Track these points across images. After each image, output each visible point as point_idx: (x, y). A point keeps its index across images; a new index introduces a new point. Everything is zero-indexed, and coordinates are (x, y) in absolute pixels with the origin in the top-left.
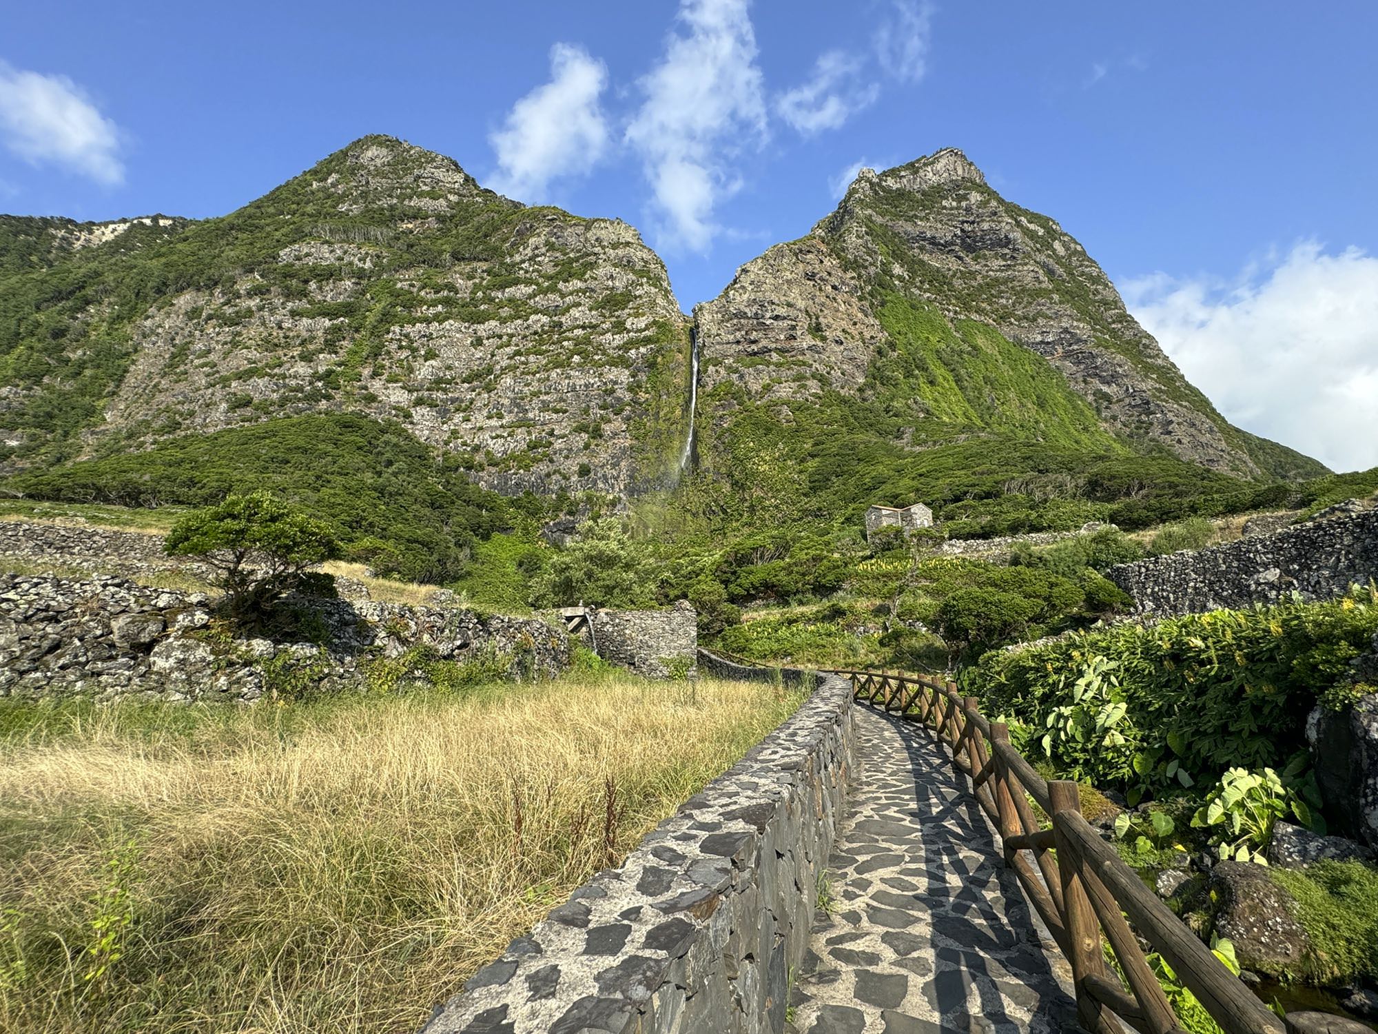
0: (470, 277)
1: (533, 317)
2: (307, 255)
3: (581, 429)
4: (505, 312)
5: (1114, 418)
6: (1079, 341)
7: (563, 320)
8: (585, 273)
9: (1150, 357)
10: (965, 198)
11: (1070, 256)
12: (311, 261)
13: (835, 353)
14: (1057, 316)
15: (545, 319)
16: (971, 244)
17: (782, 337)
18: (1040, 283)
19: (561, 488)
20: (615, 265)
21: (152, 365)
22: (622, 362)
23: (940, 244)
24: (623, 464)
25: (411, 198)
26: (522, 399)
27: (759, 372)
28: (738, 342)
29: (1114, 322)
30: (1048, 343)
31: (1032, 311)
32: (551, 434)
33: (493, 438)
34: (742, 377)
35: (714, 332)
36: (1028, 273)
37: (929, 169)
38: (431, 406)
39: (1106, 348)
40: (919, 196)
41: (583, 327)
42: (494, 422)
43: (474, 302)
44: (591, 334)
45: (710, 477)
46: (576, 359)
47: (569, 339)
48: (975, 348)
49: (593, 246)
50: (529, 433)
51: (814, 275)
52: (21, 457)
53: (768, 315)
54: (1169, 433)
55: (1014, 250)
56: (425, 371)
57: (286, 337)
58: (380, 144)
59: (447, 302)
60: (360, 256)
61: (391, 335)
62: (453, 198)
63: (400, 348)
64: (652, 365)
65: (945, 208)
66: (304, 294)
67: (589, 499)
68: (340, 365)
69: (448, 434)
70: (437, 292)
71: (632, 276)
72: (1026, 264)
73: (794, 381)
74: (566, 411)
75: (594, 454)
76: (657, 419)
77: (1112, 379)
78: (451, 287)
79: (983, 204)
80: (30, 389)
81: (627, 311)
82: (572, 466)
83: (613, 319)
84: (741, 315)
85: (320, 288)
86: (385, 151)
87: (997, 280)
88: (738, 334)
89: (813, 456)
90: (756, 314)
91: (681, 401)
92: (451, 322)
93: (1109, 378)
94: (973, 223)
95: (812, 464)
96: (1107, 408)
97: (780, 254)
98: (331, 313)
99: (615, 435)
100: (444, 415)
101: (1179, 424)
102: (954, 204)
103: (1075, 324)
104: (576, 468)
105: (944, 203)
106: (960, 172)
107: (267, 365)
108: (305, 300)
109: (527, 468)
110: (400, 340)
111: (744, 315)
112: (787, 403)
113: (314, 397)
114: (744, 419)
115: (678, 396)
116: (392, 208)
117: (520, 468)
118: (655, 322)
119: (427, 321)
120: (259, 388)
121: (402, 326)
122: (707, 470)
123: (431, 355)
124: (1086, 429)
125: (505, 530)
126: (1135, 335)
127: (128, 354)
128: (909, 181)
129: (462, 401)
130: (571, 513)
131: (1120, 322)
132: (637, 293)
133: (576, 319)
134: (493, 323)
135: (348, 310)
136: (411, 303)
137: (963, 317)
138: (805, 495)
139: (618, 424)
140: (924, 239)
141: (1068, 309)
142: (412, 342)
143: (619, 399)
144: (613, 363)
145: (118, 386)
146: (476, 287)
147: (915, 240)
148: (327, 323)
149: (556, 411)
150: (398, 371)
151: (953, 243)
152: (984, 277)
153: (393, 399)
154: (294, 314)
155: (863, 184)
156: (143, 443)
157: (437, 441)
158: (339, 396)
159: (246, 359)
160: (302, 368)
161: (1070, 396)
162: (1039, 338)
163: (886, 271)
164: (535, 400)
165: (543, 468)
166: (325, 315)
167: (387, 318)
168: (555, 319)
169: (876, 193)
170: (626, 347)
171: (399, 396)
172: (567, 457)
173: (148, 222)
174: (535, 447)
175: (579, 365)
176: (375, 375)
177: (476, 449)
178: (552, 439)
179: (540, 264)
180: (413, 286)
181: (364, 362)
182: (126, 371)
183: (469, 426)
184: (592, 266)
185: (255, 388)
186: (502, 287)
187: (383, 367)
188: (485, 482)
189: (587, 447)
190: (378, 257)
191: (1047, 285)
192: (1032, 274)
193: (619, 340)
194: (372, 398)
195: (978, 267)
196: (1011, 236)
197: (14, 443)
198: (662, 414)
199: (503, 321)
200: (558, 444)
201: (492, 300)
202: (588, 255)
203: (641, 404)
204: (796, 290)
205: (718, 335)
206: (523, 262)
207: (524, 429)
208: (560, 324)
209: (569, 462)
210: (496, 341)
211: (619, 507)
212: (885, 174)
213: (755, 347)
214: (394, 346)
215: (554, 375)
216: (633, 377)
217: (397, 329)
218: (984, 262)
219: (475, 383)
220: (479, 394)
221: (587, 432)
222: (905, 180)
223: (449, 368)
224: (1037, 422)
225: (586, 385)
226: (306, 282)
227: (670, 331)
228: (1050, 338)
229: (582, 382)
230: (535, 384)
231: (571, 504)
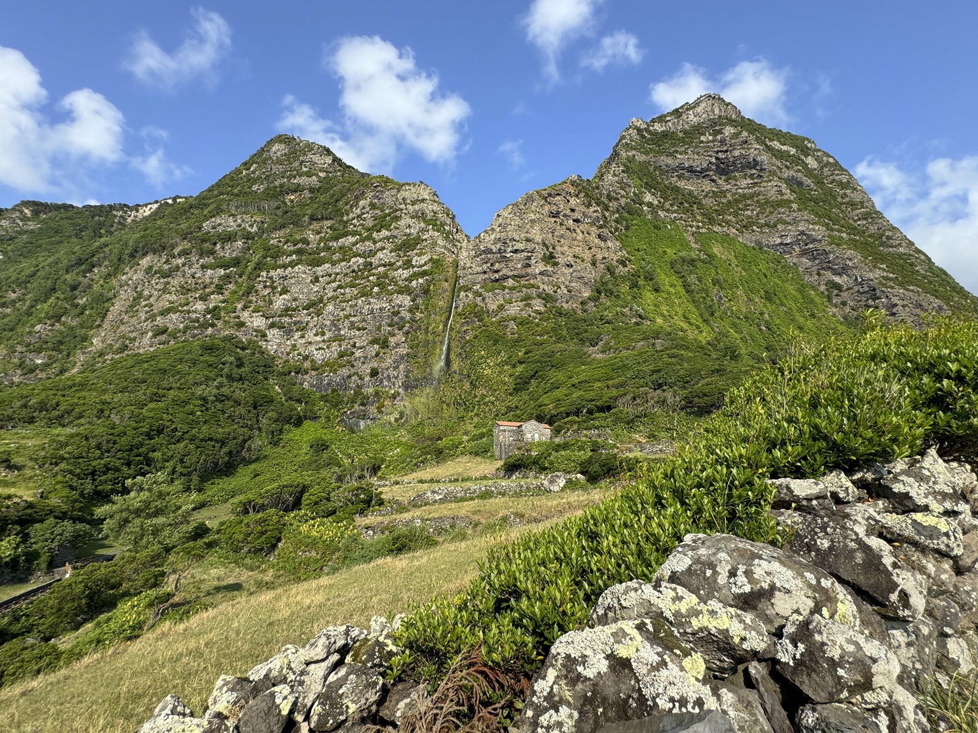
0: (318, 233)
1: (353, 260)
2: (220, 225)
3: (374, 341)
4: (336, 257)
5: (844, 304)
6: (814, 240)
7: (373, 261)
8: (391, 225)
9: (892, 246)
10: (720, 132)
11: (822, 168)
12: (220, 229)
13: (564, 275)
14: (795, 222)
15: (361, 261)
16: (724, 169)
17: (519, 266)
18: (782, 195)
19: (358, 386)
20: (412, 217)
21: (122, 306)
22: (407, 290)
23: (696, 171)
24: (401, 367)
25: (295, 177)
26: (338, 320)
27: (495, 295)
28: (485, 272)
29: (859, 219)
30: (787, 244)
31: (773, 219)
32: (354, 346)
33: (317, 350)
34: (484, 299)
35: (468, 265)
36: (771, 188)
37: (691, 112)
38: (280, 328)
39: (838, 245)
40: (681, 135)
41: (384, 266)
42: (318, 338)
43: (319, 250)
44: (389, 270)
45: (457, 377)
46: (376, 289)
47: (374, 275)
48: (711, 256)
49: (400, 204)
50: (340, 346)
51: (558, 213)
52: (41, 370)
53: (509, 250)
54: (894, 314)
55: (762, 170)
56: (279, 302)
57: (196, 284)
58: (281, 142)
59: (299, 252)
60: (250, 223)
61: (260, 279)
62: (322, 175)
63: (265, 287)
64: (426, 292)
65: (702, 142)
66: (212, 252)
67: (377, 394)
68: (223, 302)
69: (290, 347)
70: (294, 245)
71: (423, 225)
72: (770, 181)
73: (522, 301)
74: (365, 329)
75: (382, 360)
76: (427, 332)
77: (844, 271)
78: (306, 241)
79: (736, 135)
80: (53, 325)
81: (415, 251)
82: (366, 369)
83: (406, 258)
84: (488, 251)
85: (223, 248)
86: (283, 146)
87: (744, 196)
88: (485, 266)
89: (521, 363)
90: (500, 249)
91: (443, 318)
92: (300, 266)
93: (840, 271)
94: (726, 151)
95: (520, 369)
96: (837, 295)
97: (530, 199)
98: (225, 266)
99: (397, 345)
100: (288, 332)
101: (903, 306)
102: (711, 138)
103: (811, 227)
104: (369, 371)
105: (702, 138)
106: (717, 111)
107: (180, 305)
108: (211, 257)
109: (335, 372)
110: (266, 282)
111: (490, 251)
112: (514, 319)
113: (204, 326)
114: (480, 333)
115: (441, 315)
116: (282, 186)
117: (331, 371)
118: (431, 260)
119: (285, 267)
120: (174, 321)
121: (268, 272)
122: (455, 372)
123: (285, 291)
124: (813, 316)
125: (315, 418)
126: (879, 229)
127: (111, 299)
128: (674, 124)
129: (302, 323)
130: (363, 404)
131: (865, 219)
132: (424, 237)
133: (381, 259)
134: (327, 265)
135: (236, 262)
136: (277, 253)
137: (704, 230)
138: (511, 394)
139: (400, 337)
140: (683, 169)
141: (806, 215)
142: (273, 282)
143: (402, 318)
144: (400, 292)
145: (102, 321)
146: (321, 240)
147: (674, 170)
148: (222, 272)
149: (359, 329)
150: (262, 304)
151: (708, 170)
152: (734, 194)
153: (255, 324)
154: (204, 267)
155: (631, 131)
156: (106, 360)
157: (282, 353)
158: (220, 324)
159: (168, 301)
160: (200, 306)
161: (802, 289)
162: (778, 241)
163: (638, 200)
164: (347, 321)
165: (345, 372)
166: (221, 267)
167: (259, 267)
168: (368, 260)
169: (643, 137)
170: (409, 279)
171: (259, 322)
172: (363, 363)
173: (170, 201)
174: (342, 356)
175: (377, 294)
176: (245, 308)
177: (306, 358)
178: (354, 350)
179: (365, 220)
180: (280, 242)
181: (239, 300)
182: (108, 311)
183: (303, 341)
184: (397, 219)
185: (171, 320)
186: (337, 239)
187: (251, 302)
188: (307, 382)
189: (377, 355)
190: (262, 222)
191: (788, 195)
192: (776, 188)
193: (405, 274)
194: (242, 324)
195: (729, 187)
196: (759, 159)
197: (39, 362)
198: (430, 328)
199: (334, 264)
200: (358, 353)
201: (330, 248)
202: (397, 210)
203: (416, 322)
204: (537, 227)
205: (471, 267)
206: (353, 219)
207: (337, 342)
208: (371, 264)
209: (365, 366)
210: (327, 279)
211: (398, 398)
212: (653, 121)
213: (497, 276)
214: (261, 286)
215: (360, 302)
216: (413, 301)
217: (264, 274)
218: (733, 182)
219: (311, 310)
220: (312, 318)
221: (378, 344)
222: (670, 124)
223: (295, 300)
224: (762, 314)
225: (380, 309)
226: (215, 244)
227: (442, 265)
228: (789, 241)
229: (378, 307)
230: (348, 309)
231: (364, 398)
